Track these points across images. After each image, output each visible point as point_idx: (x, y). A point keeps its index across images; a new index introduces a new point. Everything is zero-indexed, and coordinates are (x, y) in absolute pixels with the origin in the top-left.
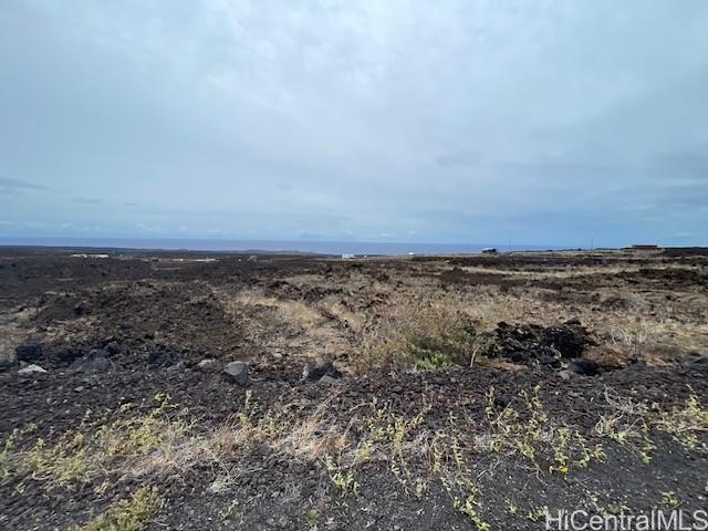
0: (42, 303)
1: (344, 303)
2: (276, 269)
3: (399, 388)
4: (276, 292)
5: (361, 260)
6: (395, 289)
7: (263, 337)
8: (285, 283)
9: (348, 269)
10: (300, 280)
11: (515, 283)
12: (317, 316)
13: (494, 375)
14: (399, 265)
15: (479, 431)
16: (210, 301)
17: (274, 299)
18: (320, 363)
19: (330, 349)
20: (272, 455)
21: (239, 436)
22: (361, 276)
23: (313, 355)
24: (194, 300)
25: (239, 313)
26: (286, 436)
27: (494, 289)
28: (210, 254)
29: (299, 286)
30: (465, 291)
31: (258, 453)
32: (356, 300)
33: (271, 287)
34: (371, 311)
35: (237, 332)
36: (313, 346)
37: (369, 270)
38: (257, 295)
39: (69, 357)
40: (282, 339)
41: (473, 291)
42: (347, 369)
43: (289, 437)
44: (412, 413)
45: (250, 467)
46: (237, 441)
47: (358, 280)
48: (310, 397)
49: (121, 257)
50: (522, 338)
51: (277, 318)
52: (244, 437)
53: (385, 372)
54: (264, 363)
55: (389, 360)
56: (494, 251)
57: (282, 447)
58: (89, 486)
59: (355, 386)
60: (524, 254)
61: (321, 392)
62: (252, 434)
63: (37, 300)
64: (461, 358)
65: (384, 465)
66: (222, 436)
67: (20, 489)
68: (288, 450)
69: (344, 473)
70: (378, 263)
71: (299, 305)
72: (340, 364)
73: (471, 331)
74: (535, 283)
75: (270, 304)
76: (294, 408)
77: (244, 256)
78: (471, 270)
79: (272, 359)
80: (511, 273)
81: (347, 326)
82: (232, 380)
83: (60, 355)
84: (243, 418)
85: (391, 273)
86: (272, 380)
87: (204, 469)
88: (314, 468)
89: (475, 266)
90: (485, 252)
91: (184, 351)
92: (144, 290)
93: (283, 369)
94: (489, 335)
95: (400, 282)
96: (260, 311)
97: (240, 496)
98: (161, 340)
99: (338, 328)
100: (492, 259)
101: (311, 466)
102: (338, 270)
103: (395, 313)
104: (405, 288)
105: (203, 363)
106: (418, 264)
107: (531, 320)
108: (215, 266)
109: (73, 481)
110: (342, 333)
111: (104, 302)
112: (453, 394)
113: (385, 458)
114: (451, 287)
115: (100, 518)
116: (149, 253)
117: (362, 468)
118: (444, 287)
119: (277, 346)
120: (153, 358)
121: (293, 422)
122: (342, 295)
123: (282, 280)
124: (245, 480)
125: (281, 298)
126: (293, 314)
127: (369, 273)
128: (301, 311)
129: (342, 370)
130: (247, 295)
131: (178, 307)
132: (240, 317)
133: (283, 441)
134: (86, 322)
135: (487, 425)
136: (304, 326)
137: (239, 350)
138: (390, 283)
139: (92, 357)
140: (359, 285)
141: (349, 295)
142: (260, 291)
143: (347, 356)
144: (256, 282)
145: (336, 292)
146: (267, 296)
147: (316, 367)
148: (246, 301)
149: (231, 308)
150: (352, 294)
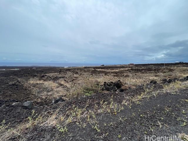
1: (65, 80)
2: (43, 72)
3: (80, 101)
4: (43, 78)
5: (70, 68)
6: (80, 76)
7: (39, 93)
8: (46, 76)
9: (66, 71)
10: (51, 75)
11: (108, 73)
12: (57, 85)
13: (103, 95)
14: (81, 69)
15: (99, 109)
16: (18, 83)
17: (42, 81)
18: (58, 98)
19: (61, 94)
20: (41, 128)
21: (28, 125)
22: (70, 72)
23: (56, 96)
24: (11, 83)
25: (29, 86)
26: (46, 121)
27: (103, 74)
28: (17, 67)
30: (97, 75)
31: (35, 129)
32: (69, 79)
33: (41, 77)
34: (73, 82)
35: (29, 92)
36: (56, 93)
37: (72, 71)
38: (36, 80)
40: (45, 93)
41: (99, 75)
43: (47, 121)
44: (83, 107)
45: (33, 134)
46: (28, 127)
47: (69, 74)
50: (109, 85)
51: (44, 86)
52: (30, 125)
53: (77, 98)
54: (39, 100)
55: (78, 94)
56: (103, 65)
57: (44, 125)
59: (68, 103)
61: (58, 106)
62: (33, 123)
64: (96, 91)
65: (75, 122)
66: (22, 127)
68: (46, 125)
69: (64, 127)
70: (75, 69)
71: (51, 82)
73: (98, 85)
74: (112, 73)
75: (41, 83)
76: (49, 112)
77: (31, 68)
78: (99, 70)
79: (42, 99)
80: (107, 70)
81: (66, 87)
82: (26, 108)
84: (30, 119)
85: (79, 71)
86: (42, 105)
87: (14, 139)
89: (99, 69)
90: (101, 65)
91: (6, 101)
93: (46, 101)
94: (102, 85)
95: (81, 74)
96: (37, 85)
99: (64, 87)
100: (103, 67)
101: (54, 128)
102: (64, 71)
103: (79, 82)
104: (82, 75)
105: (14, 104)
106: (86, 69)
107: (111, 81)
108: (19, 71)
110: (65, 89)
112: (93, 101)
113: (76, 120)
114: (94, 74)
117: (69, 125)
118: (92, 75)
119: (44, 95)
121: (48, 116)
122: (64, 78)
123: (45, 75)
124: (30, 138)
125: (45, 80)
126: (49, 85)
127: (72, 72)
128: (51, 84)
129: (65, 99)
130: (32, 80)
131: (3, 86)
132: (30, 87)
133: (44, 123)
135: (101, 107)
136: (53, 88)
137: (30, 98)
138: (78, 74)
140: (70, 75)
141: (66, 78)
142: (38, 78)
143: (66, 95)
144: (35, 76)
145: (63, 77)
146: (40, 80)
147: (57, 99)
148: (32, 82)
149: (26, 85)
150: (67, 78)
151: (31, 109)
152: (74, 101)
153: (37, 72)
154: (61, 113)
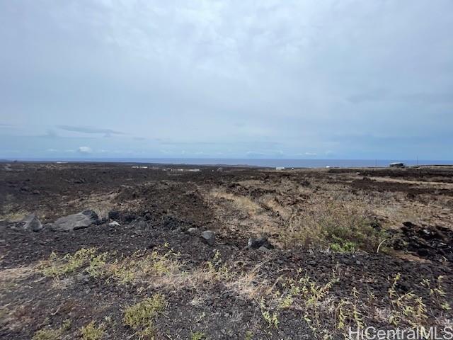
0: (120, 191)
1: (277, 200)
2: (233, 176)
3: (314, 262)
4: (233, 190)
5: (289, 171)
6: (314, 192)
7: (224, 218)
8: (238, 185)
9: (280, 177)
10: (248, 183)
11: (423, 191)
12: (258, 207)
13: (397, 264)
14: (318, 175)
15: (380, 306)
16: (196, 194)
17: (231, 195)
18: (259, 238)
19: (266, 230)
22: (289, 181)
23: (256, 232)
24: (188, 193)
25: (211, 202)
26: (234, 281)
27: (401, 195)
28: (197, 167)
29: (247, 187)
30: (373, 196)
31: (218, 288)
32: (285, 198)
33: (230, 187)
34: (296, 207)
35: (210, 213)
36: (255, 226)
37: (295, 178)
38: (222, 192)
39: (129, 219)
40: (236, 220)
41: (380, 196)
42: (278, 244)
43: (236, 282)
44: (323, 281)
45: (213, 295)
46: (206, 278)
47: (287, 185)
48: (252, 259)
49: (154, 168)
50: (428, 238)
51: (233, 207)
52: (210, 277)
53: (305, 249)
54: (225, 234)
55: (308, 241)
56: (402, 165)
57: (232, 287)
58: (135, 287)
59: (281, 256)
60: (433, 168)
62: (215, 275)
63: (118, 189)
64: (364, 245)
65: (299, 314)
66: (199, 274)
67: (107, 281)
68: (235, 290)
69: (271, 313)
70: (302, 174)
71: (246, 200)
72: (273, 240)
73: (377, 226)
74: (444, 192)
75: (229, 198)
76: (240, 264)
77: (215, 168)
78: (379, 179)
79: (229, 232)
80: (418, 183)
81: (278, 215)
82: (205, 242)
83: (126, 217)
84: (211, 265)
85: (312, 180)
86: (229, 245)
87: (188, 291)
88: (251, 305)
89: (383, 176)
90: (393, 166)
91: (182, 222)
92: (163, 186)
93: (236, 238)
94: (394, 232)
95: (318, 187)
96: (223, 201)
97: (206, 311)
98: (171, 214)
99: (272, 216)
100: (400, 171)
101: (249, 302)
102: (273, 177)
103: (315, 208)
104: (322, 191)
105: (190, 230)
106: (336, 175)
107: (438, 222)
108: (199, 174)
109: (128, 283)
110: (274, 220)
111: (145, 192)
112: (358, 273)
113: (301, 308)
114: (361, 192)
115: (139, 305)
116: (166, 166)
117: (284, 313)
118: (354, 192)
119: (233, 224)
120: (166, 224)
121: (239, 273)
122: (275, 194)
123: (237, 183)
124: (210, 302)
125: (236, 194)
126: (243, 205)
127: (295, 180)
128: (247, 204)
129: (274, 244)
130: (216, 191)
131: (179, 196)
132: (212, 204)
133: (233, 284)
134: (137, 201)
135: (387, 302)
136: (249, 213)
137: (211, 224)
138: (311, 188)
139: (138, 220)
140: (288, 188)
141: (280, 194)
142: (224, 189)
143: (277, 236)
144: (221, 183)
145: (271, 192)
146: (228, 192)
147: (257, 240)
148: (215, 195)
149: (207, 198)
150: (282, 194)
151: (213, 246)
152: (298, 257)
153: (225, 176)
154: (266, 277)
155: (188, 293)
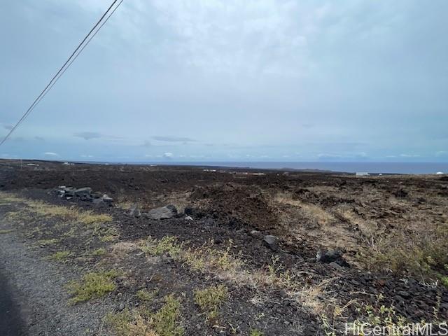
0: (193, 190)
1: (355, 210)
2: (301, 181)
3: (405, 293)
4: (300, 196)
5: (375, 177)
7: (290, 225)
8: (307, 190)
9: (362, 184)
10: (318, 190)
12: (331, 217)
14: (422, 184)
16: (260, 198)
17: (299, 202)
18: (331, 252)
19: (340, 244)
20: (287, 299)
21: (269, 279)
22: (375, 190)
23: (327, 245)
24: (252, 196)
25: (276, 206)
26: (297, 291)
28: (261, 171)
29: (318, 193)
31: (278, 294)
32: (368, 210)
33: (297, 193)
34: (385, 222)
35: (274, 218)
36: (326, 238)
37: (383, 185)
38: (287, 197)
39: (200, 216)
40: (303, 229)
42: (356, 263)
45: (273, 299)
46: (267, 282)
47: (371, 194)
48: (317, 272)
49: (221, 172)
51: (300, 214)
52: (271, 281)
53: (397, 276)
54: (290, 242)
55: (401, 266)
57: (294, 296)
58: (203, 275)
61: (327, 272)
62: (276, 281)
63: (192, 189)
66: (259, 275)
67: (183, 265)
70: (395, 181)
71: (317, 208)
72: (349, 258)
75: (296, 204)
76: (305, 275)
77: (281, 172)
79: (295, 240)
81: (357, 229)
82: (268, 246)
83: (198, 214)
84: (271, 269)
86: (294, 254)
87: (249, 289)
88: (315, 321)
91: (245, 224)
92: (229, 188)
93: (302, 248)
95: (422, 200)
96: (289, 207)
97: (266, 313)
98: (236, 215)
99: (350, 229)
101: (313, 318)
102: (352, 184)
103: (414, 226)
104: (428, 206)
105: (253, 232)
108: (264, 177)
109: (199, 270)
110: (352, 234)
111: (214, 192)
116: (232, 169)
119: (299, 233)
120: (231, 224)
122: (353, 204)
123: (305, 188)
124: (269, 305)
125: (304, 201)
126: (312, 213)
127: (383, 188)
128: (317, 212)
129: (351, 263)
130: (281, 197)
131: (244, 199)
132: (276, 209)
133: (295, 293)
134: (207, 201)
136: (320, 222)
137: (274, 230)
138: (410, 200)
139: (208, 217)
140: (372, 197)
141: (360, 205)
142: (290, 194)
143: (355, 253)
144: (287, 188)
145: (349, 202)
146: (294, 199)
147: (327, 254)
148: (280, 200)
149: (271, 203)
150: (364, 204)
151: (275, 252)
152: (382, 282)
153: (291, 181)
154: (335, 295)
155: (248, 291)
